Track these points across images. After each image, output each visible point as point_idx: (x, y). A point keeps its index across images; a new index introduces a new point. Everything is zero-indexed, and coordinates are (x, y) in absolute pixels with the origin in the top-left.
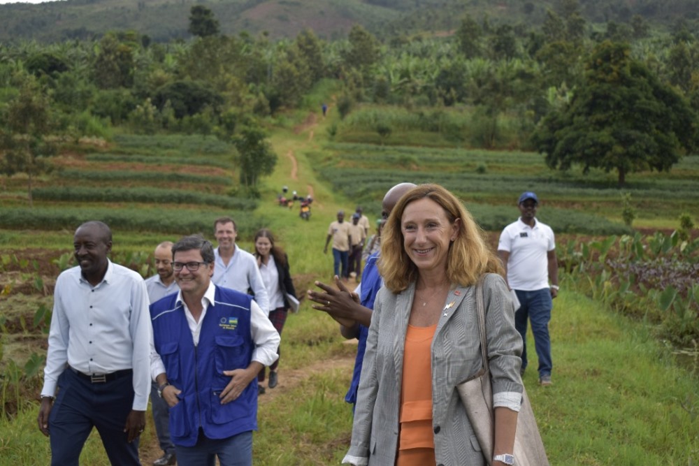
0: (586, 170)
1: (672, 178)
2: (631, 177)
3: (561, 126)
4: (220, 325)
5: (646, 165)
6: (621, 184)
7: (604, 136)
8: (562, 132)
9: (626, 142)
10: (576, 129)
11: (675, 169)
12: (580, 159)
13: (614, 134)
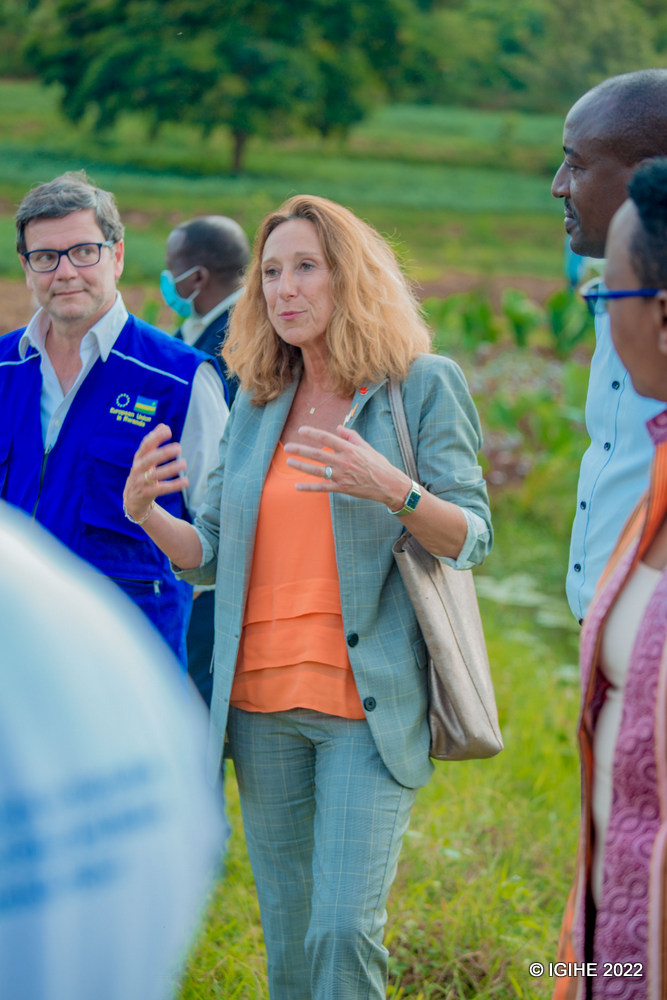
0: (153, 134)
1: (353, 157)
2: (258, 153)
3: (99, 23)
4: (113, 411)
5: (295, 124)
6: (236, 170)
7: (200, 52)
8: (101, 38)
9: (251, 68)
10: (134, 33)
11: (361, 136)
12: (141, 106)
13: (224, 50)
